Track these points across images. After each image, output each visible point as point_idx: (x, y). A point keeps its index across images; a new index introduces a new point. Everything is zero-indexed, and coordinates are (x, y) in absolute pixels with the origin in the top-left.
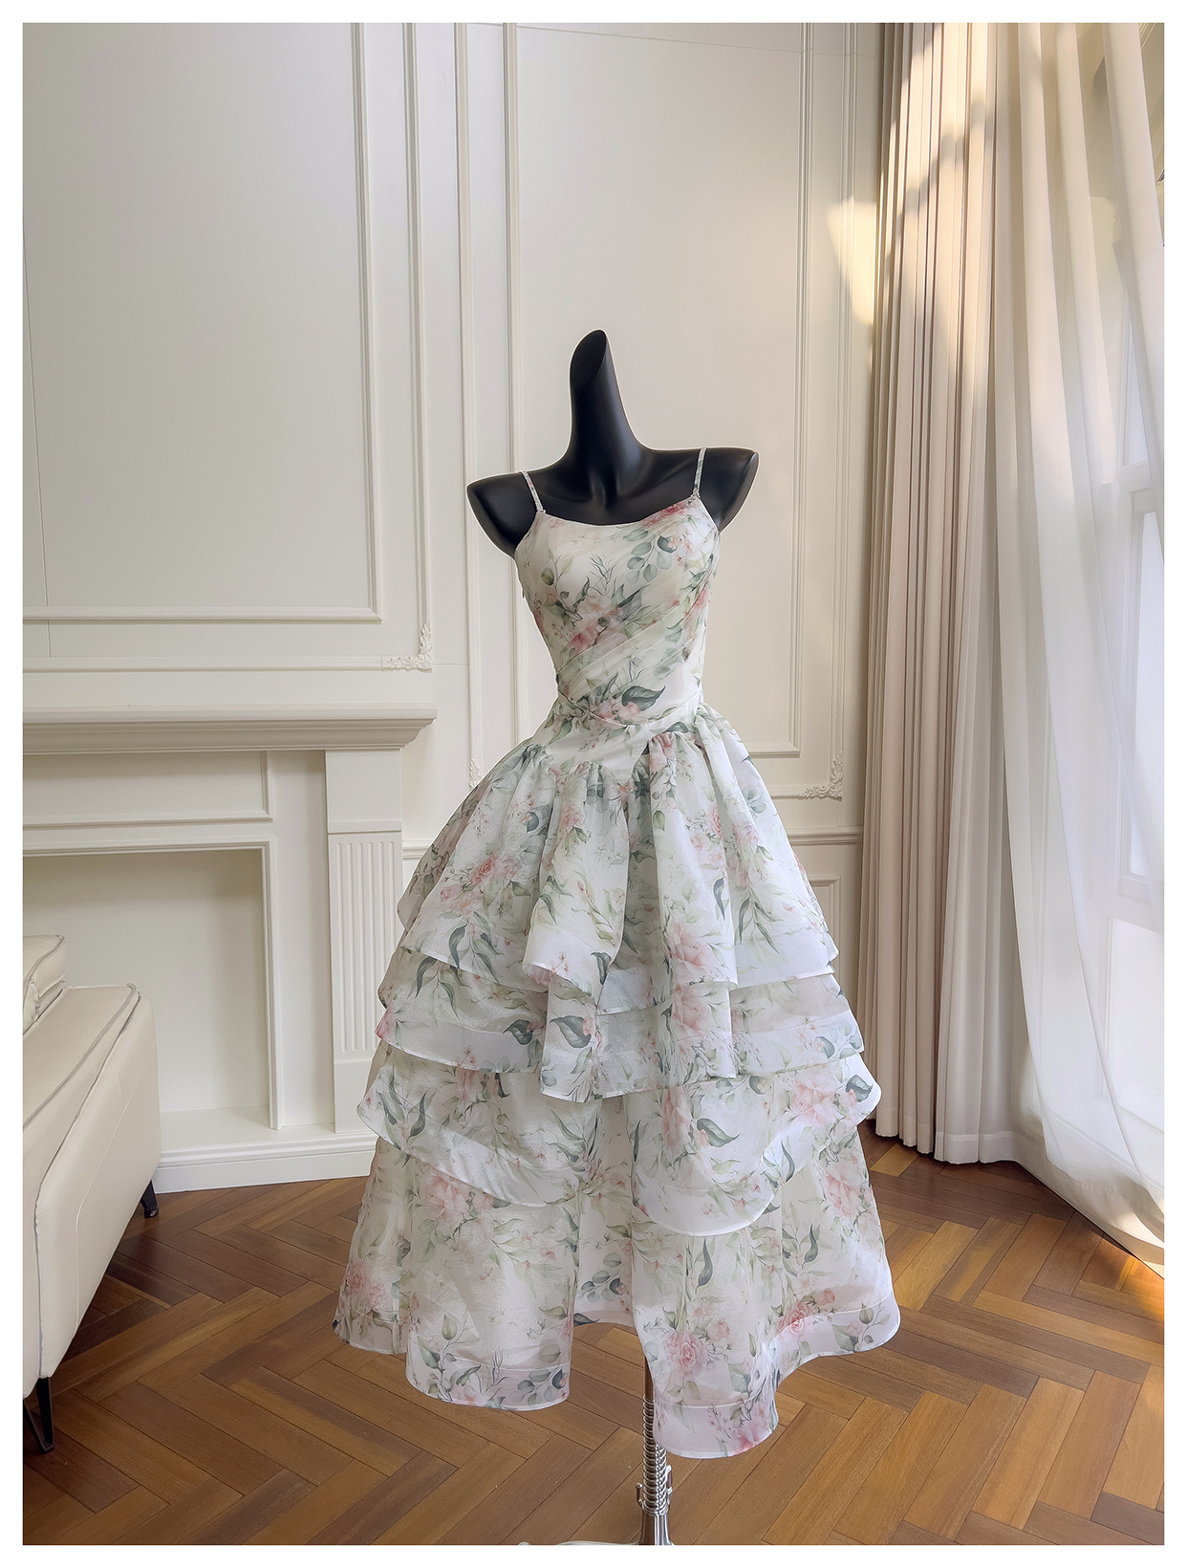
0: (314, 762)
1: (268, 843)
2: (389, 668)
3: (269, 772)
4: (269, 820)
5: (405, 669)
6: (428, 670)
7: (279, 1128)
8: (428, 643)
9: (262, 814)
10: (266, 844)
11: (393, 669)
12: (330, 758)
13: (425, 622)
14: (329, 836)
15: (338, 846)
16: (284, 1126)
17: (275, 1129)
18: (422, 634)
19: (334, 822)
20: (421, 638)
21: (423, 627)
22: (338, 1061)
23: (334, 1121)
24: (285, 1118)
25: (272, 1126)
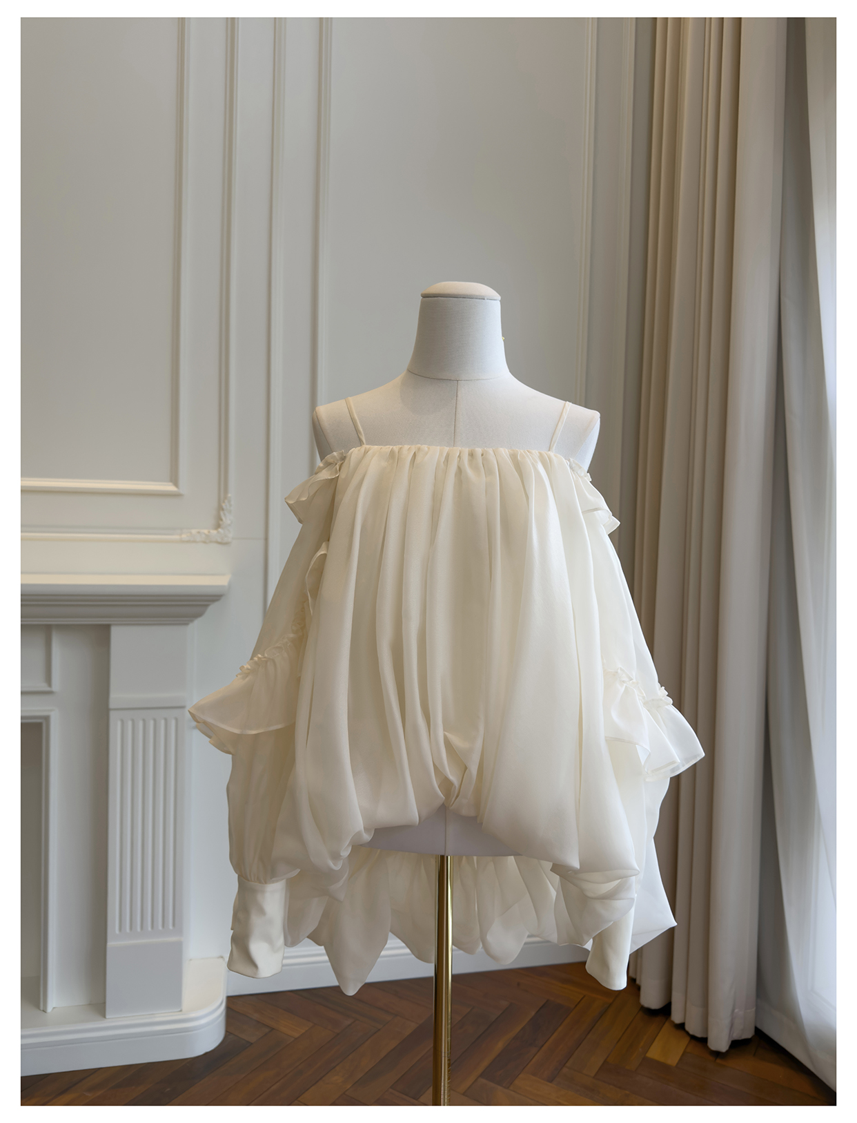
0: (100, 636)
2: (188, 542)
4: (50, 693)
5: (205, 542)
6: (228, 544)
7: (49, 1009)
8: (227, 519)
9: (44, 687)
10: (47, 718)
11: (192, 542)
12: (115, 632)
13: (225, 498)
14: (111, 713)
15: (119, 723)
16: (54, 1008)
17: (44, 1011)
18: (223, 509)
19: (117, 696)
20: (222, 513)
21: (224, 502)
22: (111, 944)
23: (105, 1003)
24: (56, 1000)
25: (42, 1008)
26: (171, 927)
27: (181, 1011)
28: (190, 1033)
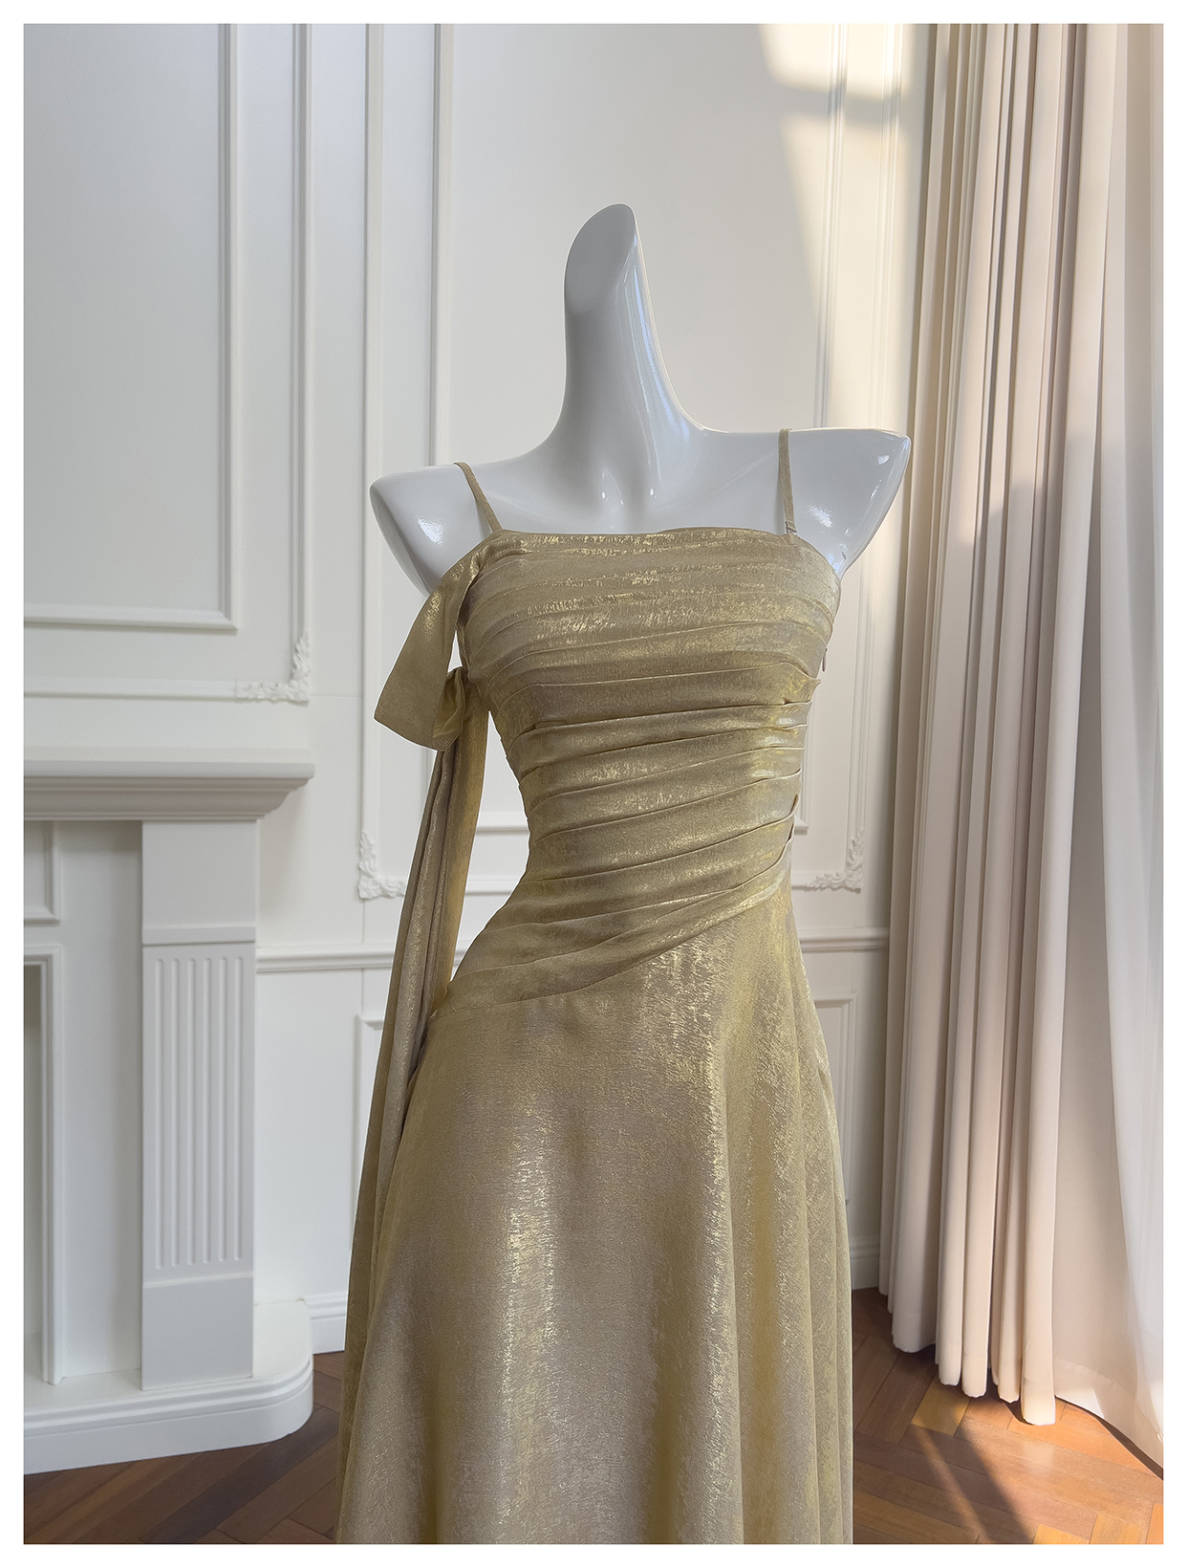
0: (126, 837)
1: (51, 956)
2: (246, 700)
3: (56, 852)
4: (52, 922)
5: (270, 700)
6: (304, 703)
7: (57, 1380)
8: (304, 665)
9: (43, 913)
11: (252, 700)
12: (148, 832)
13: (301, 635)
14: (146, 951)
15: (157, 965)
16: (63, 1378)
17: (52, 1384)
18: (297, 651)
19: (152, 929)
20: (295, 658)
21: (299, 641)
22: (146, 1285)
23: (140, 1369)
24: (69, 1366)
25: (46, 1379)
26: (236, 1259)
27: (251, 1377)
28: (263, 1408)
